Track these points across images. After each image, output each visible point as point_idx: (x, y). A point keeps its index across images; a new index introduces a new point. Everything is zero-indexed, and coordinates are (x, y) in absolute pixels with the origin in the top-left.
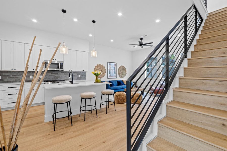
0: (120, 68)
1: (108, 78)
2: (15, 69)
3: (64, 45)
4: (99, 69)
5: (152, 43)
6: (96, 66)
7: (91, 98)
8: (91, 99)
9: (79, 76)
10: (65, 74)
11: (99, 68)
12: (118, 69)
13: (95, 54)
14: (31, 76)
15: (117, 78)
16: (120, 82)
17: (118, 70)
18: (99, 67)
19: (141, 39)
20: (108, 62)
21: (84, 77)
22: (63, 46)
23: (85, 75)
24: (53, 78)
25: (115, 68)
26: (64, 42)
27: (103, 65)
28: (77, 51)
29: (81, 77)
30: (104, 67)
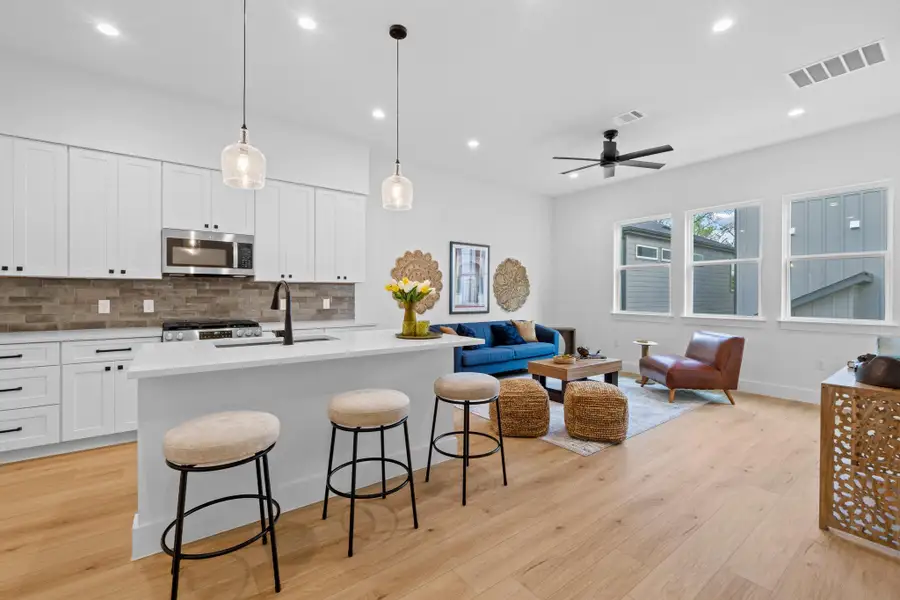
0: (501, 267)
1: (453, 311)
2: (20, 269)
3: (244, 142)
4: (414, 274)
5: (669, 149)
6: (399, 260)
7: (382, 429)
8: (385, 432)
9: (326, 304)
10: (264, 291)
11: (411, 267)
12: (493, 272)
13: (404, 196)
14: (100, 302)
15: (488, 312)
16: (504, 327)
17: (496, 277)
18: (411, 262)
19: (611, 134)
20: (451, 243)
21: (345, 306)
22: (239, 144)
23: (352, 300)
24: (205, 313)
25: (477, 266)
26: (244, 127)
27: (429, 254)
28: (315, 187)
29: (333, 308)
30: (436, 262)
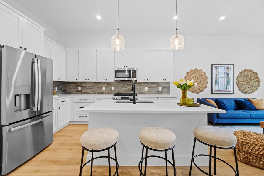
0: (241, 73)
1: (213, 93)
3: (118, 34)
4: (194, 78)
6: (188, 73)
9: (160, 89)
10: (141, 85)
11: (193, 75)
12: (236, 76)
14: (103, 87)
15: (233, 93)
16: (243, 102)
17: (238, 78)
18: (193, 73)
20: (212, 64)
21: (167, 89)
22: (116, 35)
23: (169, 88)
25: (228, 74)
26: (118, 30)
27: (201, 70)
28: (155, 50)
29: (162, 90)
30: (204, 73)
